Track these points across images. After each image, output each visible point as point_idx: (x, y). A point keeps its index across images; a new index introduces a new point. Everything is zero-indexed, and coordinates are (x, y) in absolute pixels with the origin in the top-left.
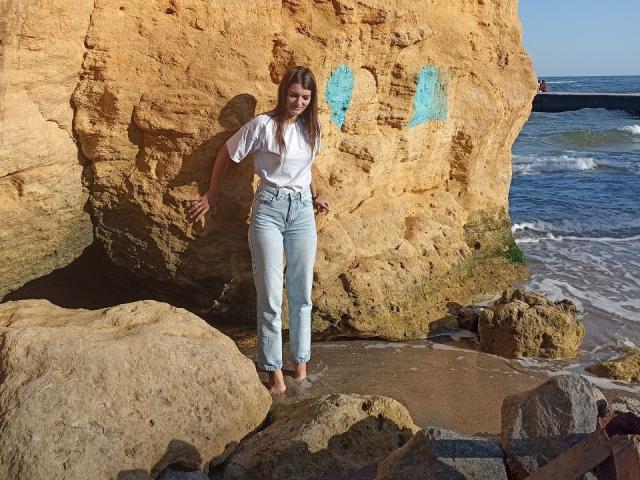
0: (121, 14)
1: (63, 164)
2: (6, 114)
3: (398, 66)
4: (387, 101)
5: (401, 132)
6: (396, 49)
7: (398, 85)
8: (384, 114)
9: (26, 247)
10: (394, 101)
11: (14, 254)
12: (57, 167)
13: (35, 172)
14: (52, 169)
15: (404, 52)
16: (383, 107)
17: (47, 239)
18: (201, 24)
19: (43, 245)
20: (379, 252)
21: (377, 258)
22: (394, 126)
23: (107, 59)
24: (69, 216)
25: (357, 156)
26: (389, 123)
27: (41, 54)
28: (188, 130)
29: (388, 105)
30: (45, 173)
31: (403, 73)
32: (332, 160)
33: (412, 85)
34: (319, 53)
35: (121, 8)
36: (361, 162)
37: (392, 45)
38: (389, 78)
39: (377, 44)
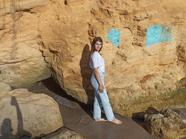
0: (46, 21)
1: (38, 57)
2: (19, 48)
3: (139, 26)
4: (136, 38)
5: (142, 48)
6: (136, 22)
7: (140, 33)
8: (134, 42)
9: (33, 75)
10: (139, 38)
11: (31, 76)
12: (35, 58)
13: (30, 60)
14: (34, 59)
15: (140, 22)
16: (135, 39)
17: (38, 73)
18: (65, 22)
19: (37, 75)
20: (123, 87)
21: (123, 89)
22: (139, 46)
23: (42, 34)
24: (43, 68)
25: (122, 56)
26: (137, 45)
27: (25, 34)
28: (59, 51)
29: (137, 39)
30: (32, 60)
31: (141, 29)
32: (114, 57)
33: (144, 33)
34: (101, 27)
35: (46, 20)
36: (123, 58)
37: (134, 20)
38: (137, 30)
39: (128, 21)
